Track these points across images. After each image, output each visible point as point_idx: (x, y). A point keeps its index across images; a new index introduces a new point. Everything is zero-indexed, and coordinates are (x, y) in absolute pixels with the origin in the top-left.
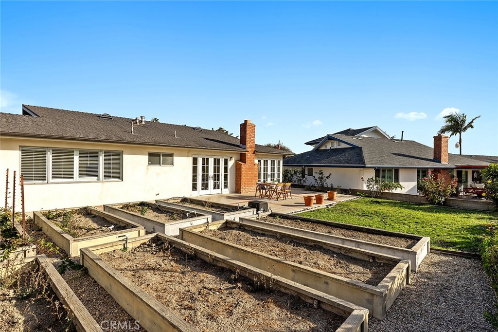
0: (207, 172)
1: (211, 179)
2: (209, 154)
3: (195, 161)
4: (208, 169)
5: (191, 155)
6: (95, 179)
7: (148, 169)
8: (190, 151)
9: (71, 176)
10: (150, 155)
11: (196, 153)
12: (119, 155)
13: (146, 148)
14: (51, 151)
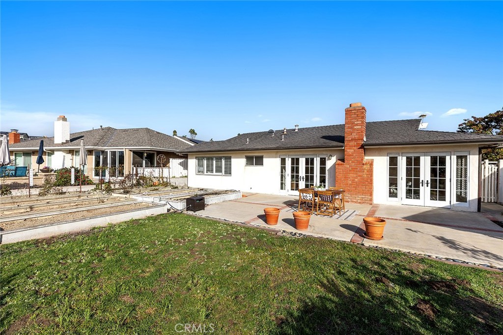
0: (297, 172)
1: (302, 180)
2: (299, 154)
3: (283, 161)
4: (298, 170)
5: (278, 156)
6: (220, 174)
7: (245, 168)
8: (277, 152)
9: (212, 171)
10: (247, 158)
11: (284, 154)
12: (230, 158)
13: (244, 153)
14: (205, 159)
